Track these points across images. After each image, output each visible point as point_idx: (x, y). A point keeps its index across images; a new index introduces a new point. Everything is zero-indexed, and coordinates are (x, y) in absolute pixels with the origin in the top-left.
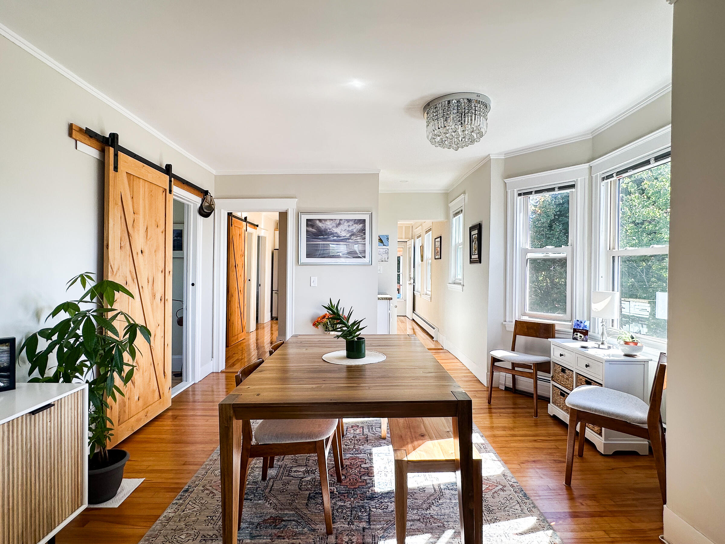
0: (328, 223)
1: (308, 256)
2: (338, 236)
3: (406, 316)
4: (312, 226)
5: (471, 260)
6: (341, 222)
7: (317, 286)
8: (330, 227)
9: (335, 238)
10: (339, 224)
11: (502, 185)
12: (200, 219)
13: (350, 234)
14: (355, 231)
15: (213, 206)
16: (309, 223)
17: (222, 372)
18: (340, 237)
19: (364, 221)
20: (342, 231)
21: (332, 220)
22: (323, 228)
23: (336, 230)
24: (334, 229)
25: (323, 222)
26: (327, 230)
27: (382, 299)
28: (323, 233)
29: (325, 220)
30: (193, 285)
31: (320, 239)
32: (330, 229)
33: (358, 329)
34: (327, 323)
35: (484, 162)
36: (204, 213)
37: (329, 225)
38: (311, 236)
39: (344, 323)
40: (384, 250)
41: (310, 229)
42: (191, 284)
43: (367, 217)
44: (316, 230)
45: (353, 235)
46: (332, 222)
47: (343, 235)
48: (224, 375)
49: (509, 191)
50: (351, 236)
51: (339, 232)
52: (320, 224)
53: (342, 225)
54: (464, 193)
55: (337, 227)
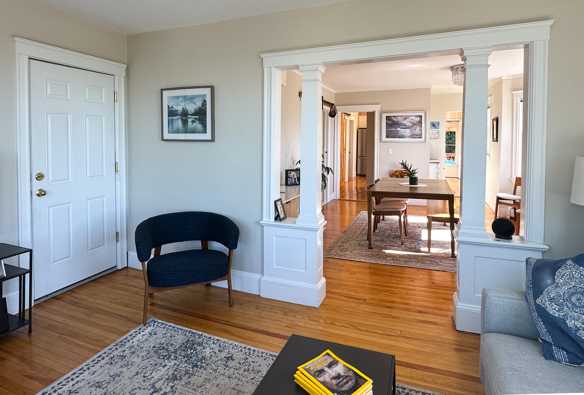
0: (399, 118)
1: (387, 137)
2: (405, 126)
3: (458, 178)
4: (390, 120)
5: (493, 139)
6: (407, 117)
7: (392, 154)
8: (400, 120)
9: (403, 126)
10: (406, 118)
11: (511, 95)
12: (330, 118)
13: (412, 124)
14: (415, 122)
15: (336, 111)
16: (388, 118)
17: (338, 199)
18: (406, 126)
19: (421, 117)
20: (407, 123)
21: (401, 116)
22: (396, 121)
23: (403, 122)
24: (402, 121)
25: (396, 117)
26: (398, 122)
27: (433, 163)
28: (396, 124)
29: (397, 116)
30: (326, 152)
31: (394, 127)
32: (400, 122)
33: (415, 173)
34: (398, 175)
35: (498, 81)
36: (331, 115)
37: (399, 119)
38: (388, 126)
39: (408, 170)
40: (436, 131)
41: (389, 122)
42: (325, 152)
43: (423, 114)
44: (392, 122)
45: (414, 125)
46: (401, 117)
47: (408, 125)
48: (339, 201)
49: (515, 99)
50: (413, 125)
51: (405, 123)
52: (394, 119)
53: (407, 119)
54: (491, 95)
55: (404, 120)
